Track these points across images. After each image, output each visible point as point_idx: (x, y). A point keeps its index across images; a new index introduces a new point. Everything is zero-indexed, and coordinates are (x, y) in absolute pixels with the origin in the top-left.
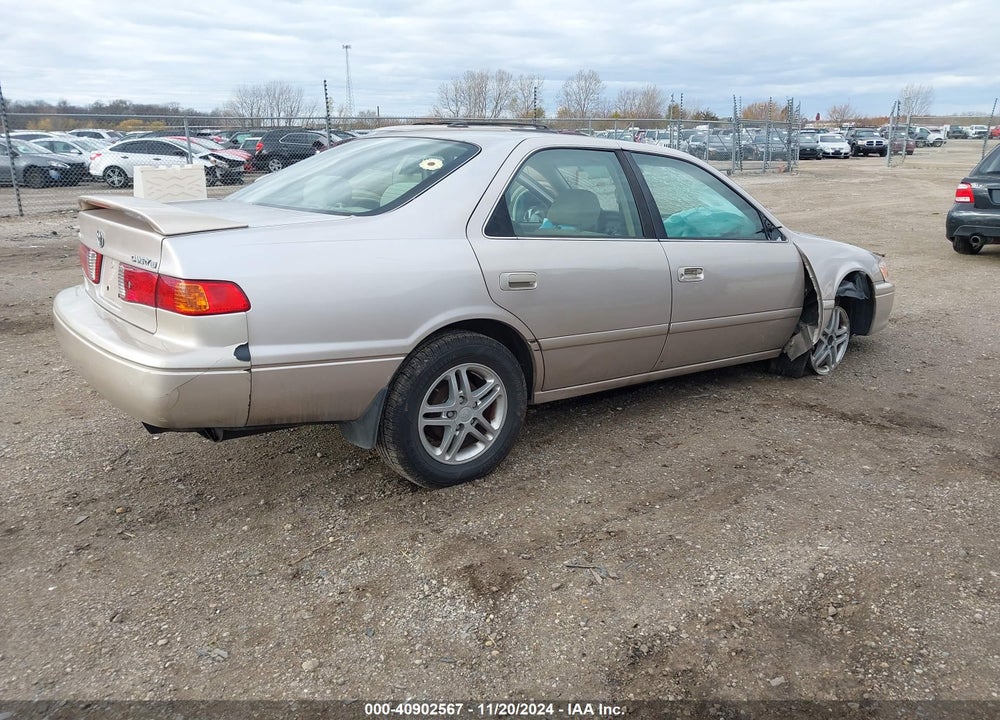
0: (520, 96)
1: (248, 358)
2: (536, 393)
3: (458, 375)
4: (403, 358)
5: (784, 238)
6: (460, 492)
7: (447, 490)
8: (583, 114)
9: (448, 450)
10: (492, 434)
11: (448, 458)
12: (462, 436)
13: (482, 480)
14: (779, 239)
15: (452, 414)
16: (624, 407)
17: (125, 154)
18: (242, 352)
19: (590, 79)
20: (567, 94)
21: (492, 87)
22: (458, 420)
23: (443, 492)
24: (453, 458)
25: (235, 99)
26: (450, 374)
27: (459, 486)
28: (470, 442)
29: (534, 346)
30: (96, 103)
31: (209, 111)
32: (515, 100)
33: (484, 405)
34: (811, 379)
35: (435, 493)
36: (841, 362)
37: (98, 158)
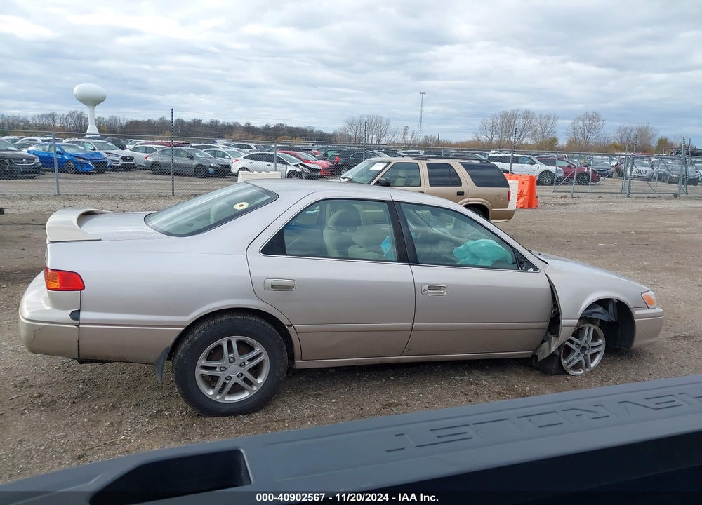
0: (539, 129)
1: (78, 319)
2: (296, 361)
3: (229, 343)
4: (183, 329)
5: (536, 269)
6: (224, 422)
7: (215, 419)
8: (587, 142)
9: (220, 392)
10: (256, 386)
11: (218, 398)
12: (230, 384)
13: (245, 416)
14: (531, 270)
15: (224, 369)
16: (396, 378)
17: (251, 161)
18: (75, 315)
19: (593, 118)
20: (575, 129)
21: (519, 123)
22: (227, 373)
23: (211, 420)
24: (223, 398)
25: (347, 126)
26: (224, 342)
27: (225, 418)
28: (236, 389)
29: (290, 329)
30: (267, 125)
31: (331, 132)
32: (535, 132)
33: (249, 365)
34: (562, 378)
35: (207, 419)
36: (596, 367)
37: (237, 163)
